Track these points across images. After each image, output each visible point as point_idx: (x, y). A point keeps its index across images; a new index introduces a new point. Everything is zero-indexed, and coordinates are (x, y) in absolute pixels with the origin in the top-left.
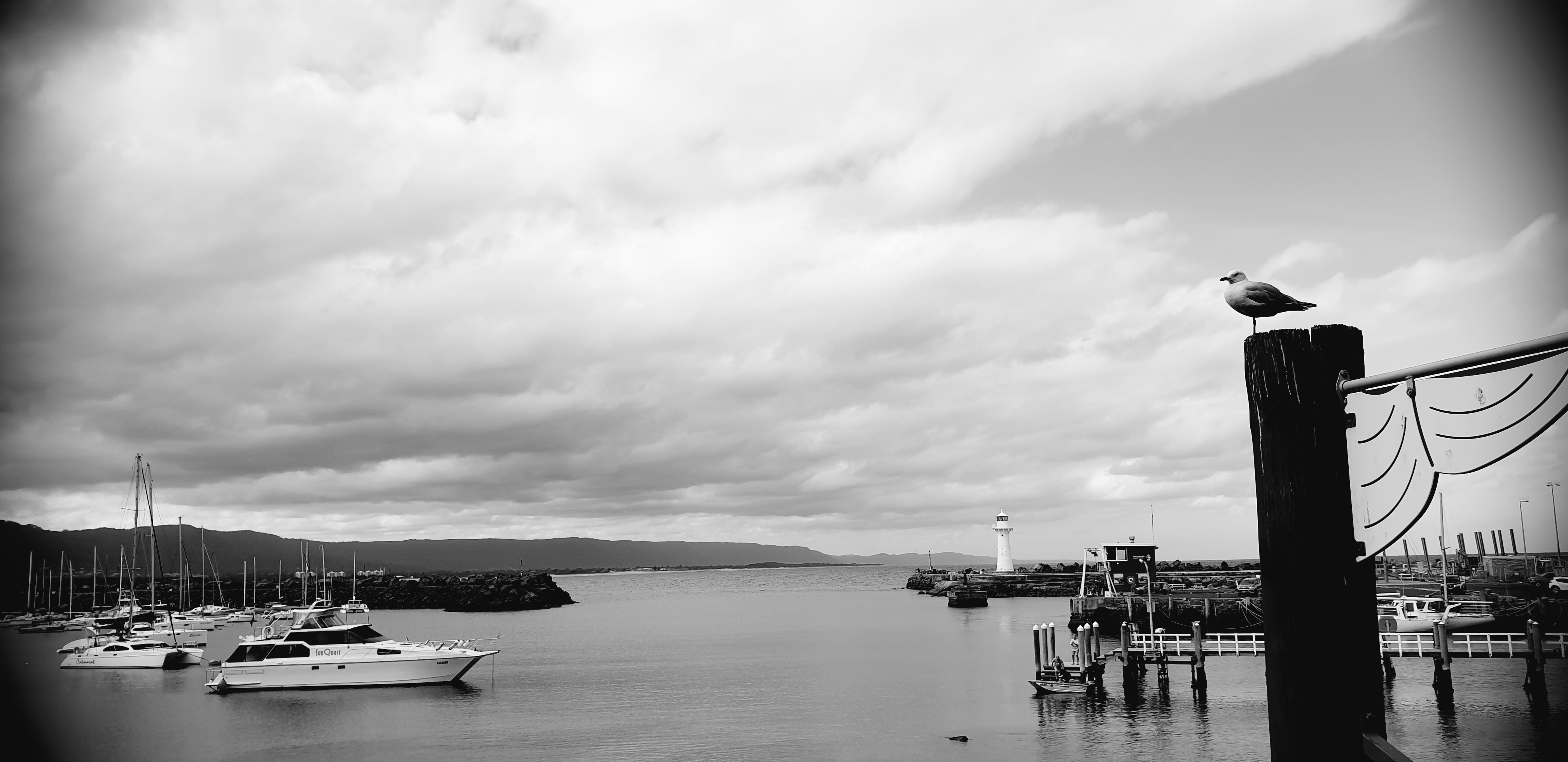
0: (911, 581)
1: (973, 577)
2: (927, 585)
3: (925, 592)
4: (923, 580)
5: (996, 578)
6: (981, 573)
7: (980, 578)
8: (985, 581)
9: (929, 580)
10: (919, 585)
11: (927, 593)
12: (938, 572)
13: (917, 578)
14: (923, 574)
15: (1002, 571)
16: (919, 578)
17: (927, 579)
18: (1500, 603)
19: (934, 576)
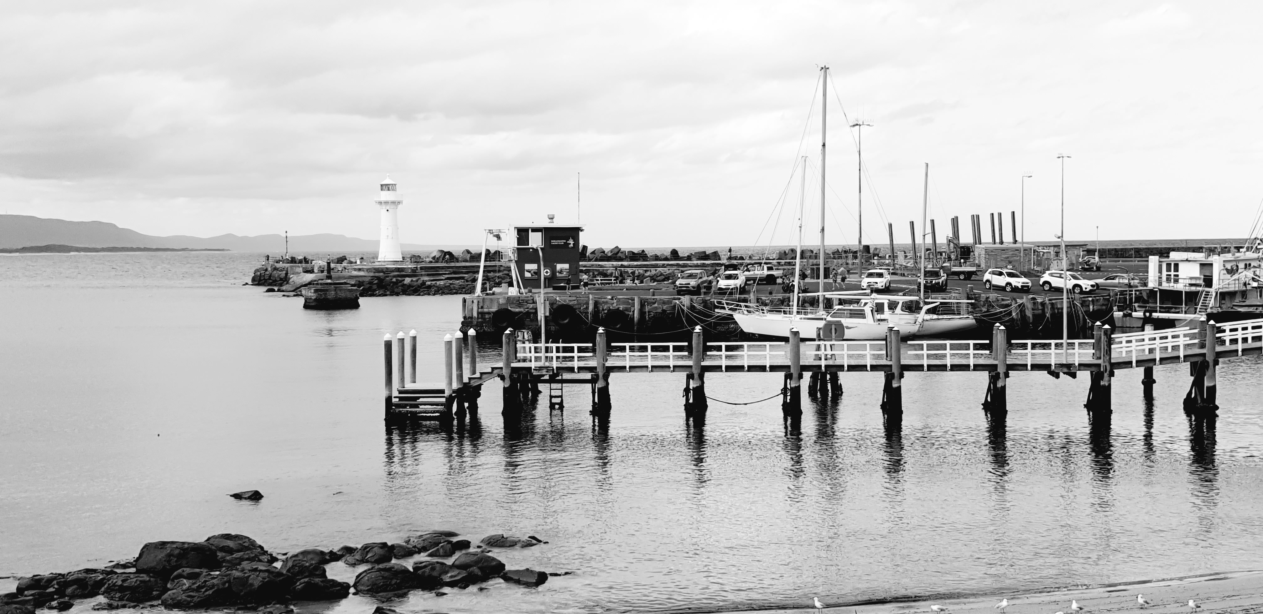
0: (259, 273)
1: (347, 268)
2: (281, 279)
3: (276, 289)
4: (275, 272)
5: (377, 270)
6: (358, 262)
7: (355, 270)
8: (362, 273)
9: (284, 272)
10: (270, 279)
11: (279, 290)
12: (298, 262)
13: (266, 270)
14: (276, 264)
15: (386, 260)
16: (269, 269)
17: (282, 271)
18: (982, 302)
19: (291, 267)
